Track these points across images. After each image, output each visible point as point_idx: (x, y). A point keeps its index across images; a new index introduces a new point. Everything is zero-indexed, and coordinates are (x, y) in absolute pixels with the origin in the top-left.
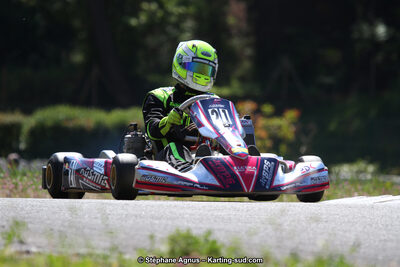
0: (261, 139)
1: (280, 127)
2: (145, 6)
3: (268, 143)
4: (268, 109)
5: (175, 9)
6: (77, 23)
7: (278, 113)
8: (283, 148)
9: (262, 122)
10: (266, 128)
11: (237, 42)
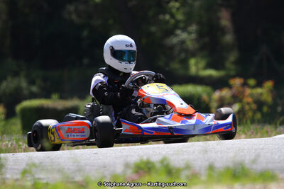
0: (248, 104)
1: (261, 94)
3: (254, 106)
4: (252, 82)
5: (180, 17)
7: (259, 85)
8: (265, 109)
9: (248, 91)
10: (251, 95)
11: (229, 38)
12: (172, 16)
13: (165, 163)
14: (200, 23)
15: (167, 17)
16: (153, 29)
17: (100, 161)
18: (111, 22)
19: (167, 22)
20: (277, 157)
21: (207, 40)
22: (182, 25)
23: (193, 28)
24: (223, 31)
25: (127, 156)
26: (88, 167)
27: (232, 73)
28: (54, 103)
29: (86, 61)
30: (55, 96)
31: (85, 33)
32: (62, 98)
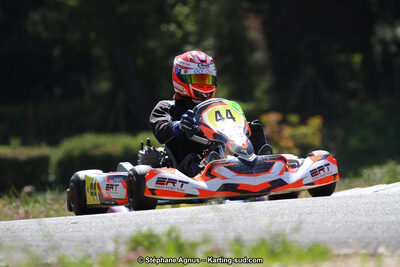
0: (288, 149)
1: (306, 135)
2: (164, 27)
3: (296, 152)
4: (294, 118)
5: (191, 27)
6: (97, 51)
7: (303, 122)
9: (288, 131)
10: (293, 137)
11: (260, 56)
12: (180, 25)
13: (173, 235)
14: (218, 36)
15: (172, 27)
16: (152, 44)
17: (81, 234)
18: (93, 35)
19: (172, 35)
20: (330, 224)
21: (228, 59)
22: (192, 39)
23: (210, 42)
24: (252, 47)
25: (120, 226)
26: (64, 243)
27: (265, 105)
28: (14, 151)
29: (58, 91)
30: (15, 142)
31: (57, 52)
32: (25, 143)
